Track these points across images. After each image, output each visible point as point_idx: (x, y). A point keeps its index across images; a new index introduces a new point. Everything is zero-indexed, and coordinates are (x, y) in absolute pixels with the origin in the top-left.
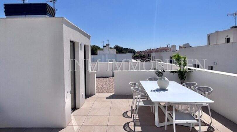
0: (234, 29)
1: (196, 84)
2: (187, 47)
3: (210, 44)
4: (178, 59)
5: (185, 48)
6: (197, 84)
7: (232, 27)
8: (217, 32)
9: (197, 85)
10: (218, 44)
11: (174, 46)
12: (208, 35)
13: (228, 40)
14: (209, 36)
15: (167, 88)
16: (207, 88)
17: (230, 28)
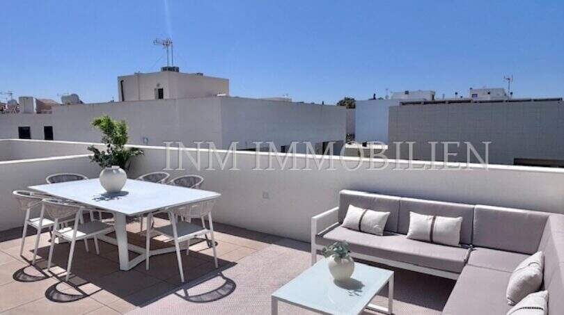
0: (167, 72)
1: (166, 175)
2: (73, 103)
3: (126, 99)
4: (109, 129)
5: (69, 104)
6: (169, 175)
7: (164, 69)
8: (138, 75)
9: (169, 177)
10: (141, 99)
11: (27, 98)
12: (119, 77)
13: (160, 94)
14: (121, 82)
15: (123, 190)
16: (194, 178)
17: (160, 70)
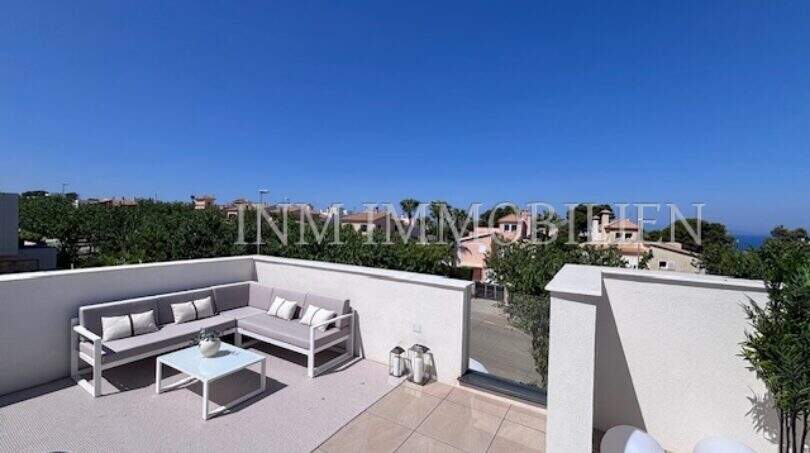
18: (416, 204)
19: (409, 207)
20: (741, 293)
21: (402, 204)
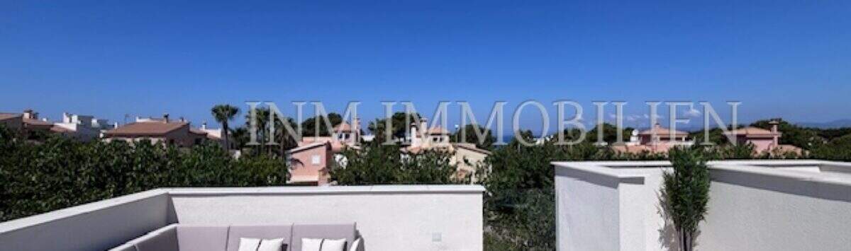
18: (234, 111)
19: (223, 114)
20: (659, 169)
21: (215, 111)
